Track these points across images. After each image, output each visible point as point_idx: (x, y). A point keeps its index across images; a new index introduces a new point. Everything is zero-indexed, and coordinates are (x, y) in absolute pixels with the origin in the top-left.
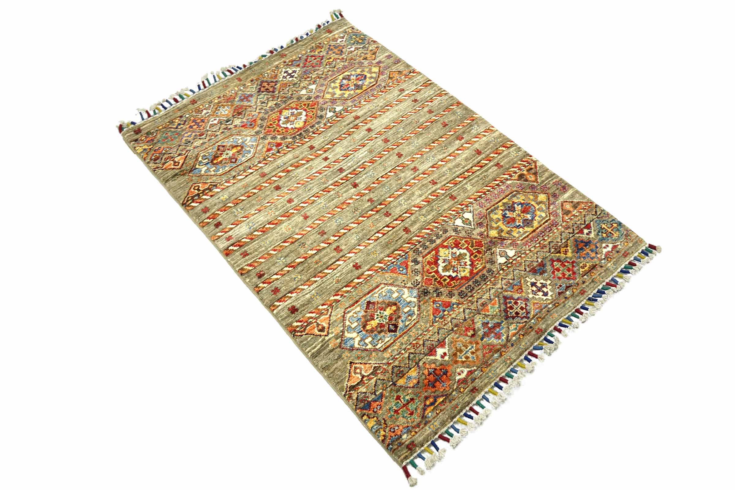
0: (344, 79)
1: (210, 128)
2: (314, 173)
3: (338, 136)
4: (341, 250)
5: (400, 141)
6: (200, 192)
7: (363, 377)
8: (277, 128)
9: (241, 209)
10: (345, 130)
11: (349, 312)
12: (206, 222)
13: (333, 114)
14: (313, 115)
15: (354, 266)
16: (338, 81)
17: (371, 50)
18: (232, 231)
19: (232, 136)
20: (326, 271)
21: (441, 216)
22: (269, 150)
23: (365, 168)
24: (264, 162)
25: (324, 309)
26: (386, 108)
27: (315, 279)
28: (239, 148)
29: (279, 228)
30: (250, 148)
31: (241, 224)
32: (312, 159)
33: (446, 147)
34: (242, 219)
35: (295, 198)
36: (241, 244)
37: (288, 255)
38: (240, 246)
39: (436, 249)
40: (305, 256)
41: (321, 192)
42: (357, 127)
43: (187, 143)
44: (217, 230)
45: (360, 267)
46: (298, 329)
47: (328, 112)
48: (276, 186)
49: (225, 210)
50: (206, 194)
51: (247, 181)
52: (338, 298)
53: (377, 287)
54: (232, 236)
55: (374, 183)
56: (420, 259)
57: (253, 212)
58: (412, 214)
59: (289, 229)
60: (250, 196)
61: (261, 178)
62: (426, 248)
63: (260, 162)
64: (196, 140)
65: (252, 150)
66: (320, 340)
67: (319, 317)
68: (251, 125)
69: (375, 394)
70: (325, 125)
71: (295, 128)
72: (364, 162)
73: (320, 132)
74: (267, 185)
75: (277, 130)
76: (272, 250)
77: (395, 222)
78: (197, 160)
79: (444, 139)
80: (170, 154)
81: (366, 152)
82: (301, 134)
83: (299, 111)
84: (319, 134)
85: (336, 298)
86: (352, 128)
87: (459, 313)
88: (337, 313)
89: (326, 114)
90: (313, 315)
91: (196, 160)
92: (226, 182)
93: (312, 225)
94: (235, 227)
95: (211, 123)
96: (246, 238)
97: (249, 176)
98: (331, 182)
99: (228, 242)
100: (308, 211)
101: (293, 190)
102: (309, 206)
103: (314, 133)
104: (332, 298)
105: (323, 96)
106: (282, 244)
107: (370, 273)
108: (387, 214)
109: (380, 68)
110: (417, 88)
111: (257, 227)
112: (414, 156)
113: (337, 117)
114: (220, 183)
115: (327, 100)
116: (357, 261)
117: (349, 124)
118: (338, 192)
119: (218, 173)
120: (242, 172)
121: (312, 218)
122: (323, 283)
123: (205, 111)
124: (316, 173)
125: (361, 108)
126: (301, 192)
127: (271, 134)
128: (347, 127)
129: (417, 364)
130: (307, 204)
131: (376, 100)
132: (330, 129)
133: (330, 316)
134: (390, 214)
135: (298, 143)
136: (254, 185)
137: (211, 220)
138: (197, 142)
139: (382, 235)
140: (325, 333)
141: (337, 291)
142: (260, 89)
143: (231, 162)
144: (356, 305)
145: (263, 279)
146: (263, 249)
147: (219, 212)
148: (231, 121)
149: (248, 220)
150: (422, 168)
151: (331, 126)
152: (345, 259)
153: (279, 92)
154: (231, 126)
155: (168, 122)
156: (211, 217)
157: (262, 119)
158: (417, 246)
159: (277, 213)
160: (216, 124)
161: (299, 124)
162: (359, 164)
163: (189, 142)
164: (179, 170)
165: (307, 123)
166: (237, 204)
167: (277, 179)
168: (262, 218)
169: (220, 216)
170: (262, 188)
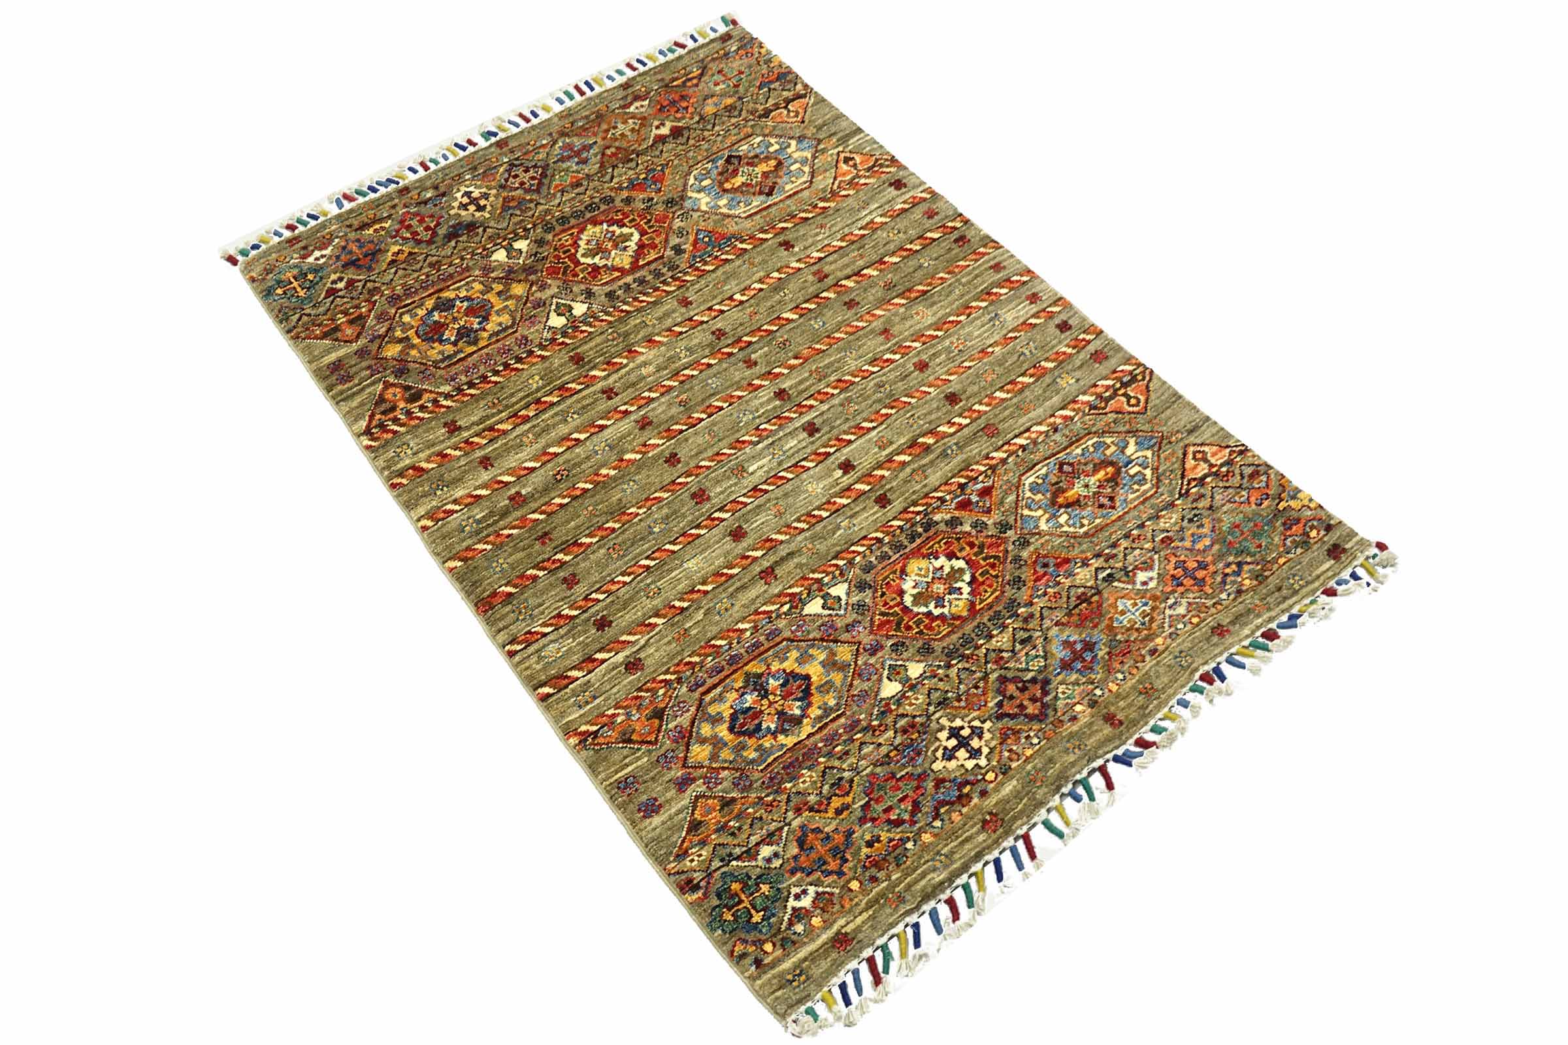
0: (797, 721)
1: (1151, 558)
2: (874, 428)
3: (818, 528)
4: (814, 274)
5: (666, 495)
6: (1122, 391)
7: (786, 107)
8: (976, 554)
9: (1023, 353)
10: (799, 538)
11: (805, 183)
12: (1090, 334)
13: (829, 591)
14: (883, 594)
15: (793, 246)
16: (815, 712)
17: (703, 843)
18: (1032, 312)
19: (1086, 533)
20: (844, 244)
21: (610, 322)
22: (986, 492)
23: (757, 429)
24: (994, 462)
25: (844, 189)
26: (685, 605)
27: (862, 232)
28: (1060, 500)
30: (1033, 500)
31: (1018, 326)
32: (880, 466)
33: (559, 477)
34: (1017, 334)
35: (912, 372)
36: (1007, 284)
37: (916, 270)
38: (1008, 280)
39: (635, 267)
40: (883, 266)
41: (857, 380)
42: (768, 545)
43: (1195, 515)
44: (1062, 317)
45: (781, 244)
46: (886, 163)
47: (844, 597)
48: (957, 403)
49: (1057, 353)
50: (1108, 388)
51: (1024, 419)
52: (821, 204)
53: (751, 215)
54: (1031, 303)
55: (740, 398)
56: (669, 253)
57: (997, 349)
58: (669, 330)
59: (917, 313)
60: (1011, 382)
61: (992, 421)
62: (657, 274)
63: (1004, 461)
64: (1177, 528)
65: (1028, 494)
66: (850, 147)
67: (854, 178)
68: (1046, 565)
69: (770, 89)
70: (851, 563)
71: (926, 556)
72: (759, 442)
73: (865, 542)
74: (976, 407)
75: (976, 549)
76: (947, 279)
77: (705, 319)
78: (1155, 470)
79: (558, 501)
80: (1226, 487)
81: (751, 469)
82: (912, 540)
83: (923, 609)
84: (865, 538)
85: (826, 204)
86: (782, 542)
87: (620, 176)
88: (824, 181)
89: (848, 594)
90: (863, 181)
91: (1157, 469)
92: (1072, 418)
93: (871, 319)
94: (1027, 320)
95: (1154, 574)
96: (1001, 295)
97: (1022, 429)
98: (836, 401)
99: (1033, 291)
100: (882, 344)
101: (918, 391)
102: (881, 354)
103: (879, 540)
104: (832, 205)
105: (857, 655)
107: (761, 236)
108: (720, 334)
109: (686, 758)
110: (590, 672)
111: (983, 314)
112: (638, 456)
113: (818, 581)
114: (1084, 415)
115: (845, 636)
116: (786, 252)
117: (788, 554)
118: (820, 380)
119: (1095, 440)
120: (1040, 440)
121: (872, 331)
122: (847, 226)
123: (1181, 610)
124: (869, 430)
125: (753, 608)
127: (987, 537)
128: (793, 547)
129: (702, 118)
131: (709, 635)
132: (838, 548)
133: (835, 178)
134: (713, 333)
135: (918, 513)
136: (1005, 409)
137: (1081, 337)
138: (1173, 520)
139: (735, 297)
140: (842, 156)
141: (822, 213)
142: (1045, 693)
143: (1071, 465)
144: (791, 192)
145: (955, 235)
146: (964, 280)
147: (1070, 351)
148: (1100, 576)
149: (1004, 332)
150: (626, 425)
151: (836, 557)
152: (808, 260)
153: (985, 677)
154: (1096, 563)
155: (1267, 577)
156: (1084, 343)
157: (1018, 582)
158: (670, 274)
159: (947, 343)
160: (1136, 568)
161: (920, 569)
162: (770, 440)
163: (1191, 521)
164: (1187, 442)
165: (898, 567)
166: (1034, 366)
167: (957, 420)
168: (976, 334)
169: (1065, 343)
170: (986, 400)
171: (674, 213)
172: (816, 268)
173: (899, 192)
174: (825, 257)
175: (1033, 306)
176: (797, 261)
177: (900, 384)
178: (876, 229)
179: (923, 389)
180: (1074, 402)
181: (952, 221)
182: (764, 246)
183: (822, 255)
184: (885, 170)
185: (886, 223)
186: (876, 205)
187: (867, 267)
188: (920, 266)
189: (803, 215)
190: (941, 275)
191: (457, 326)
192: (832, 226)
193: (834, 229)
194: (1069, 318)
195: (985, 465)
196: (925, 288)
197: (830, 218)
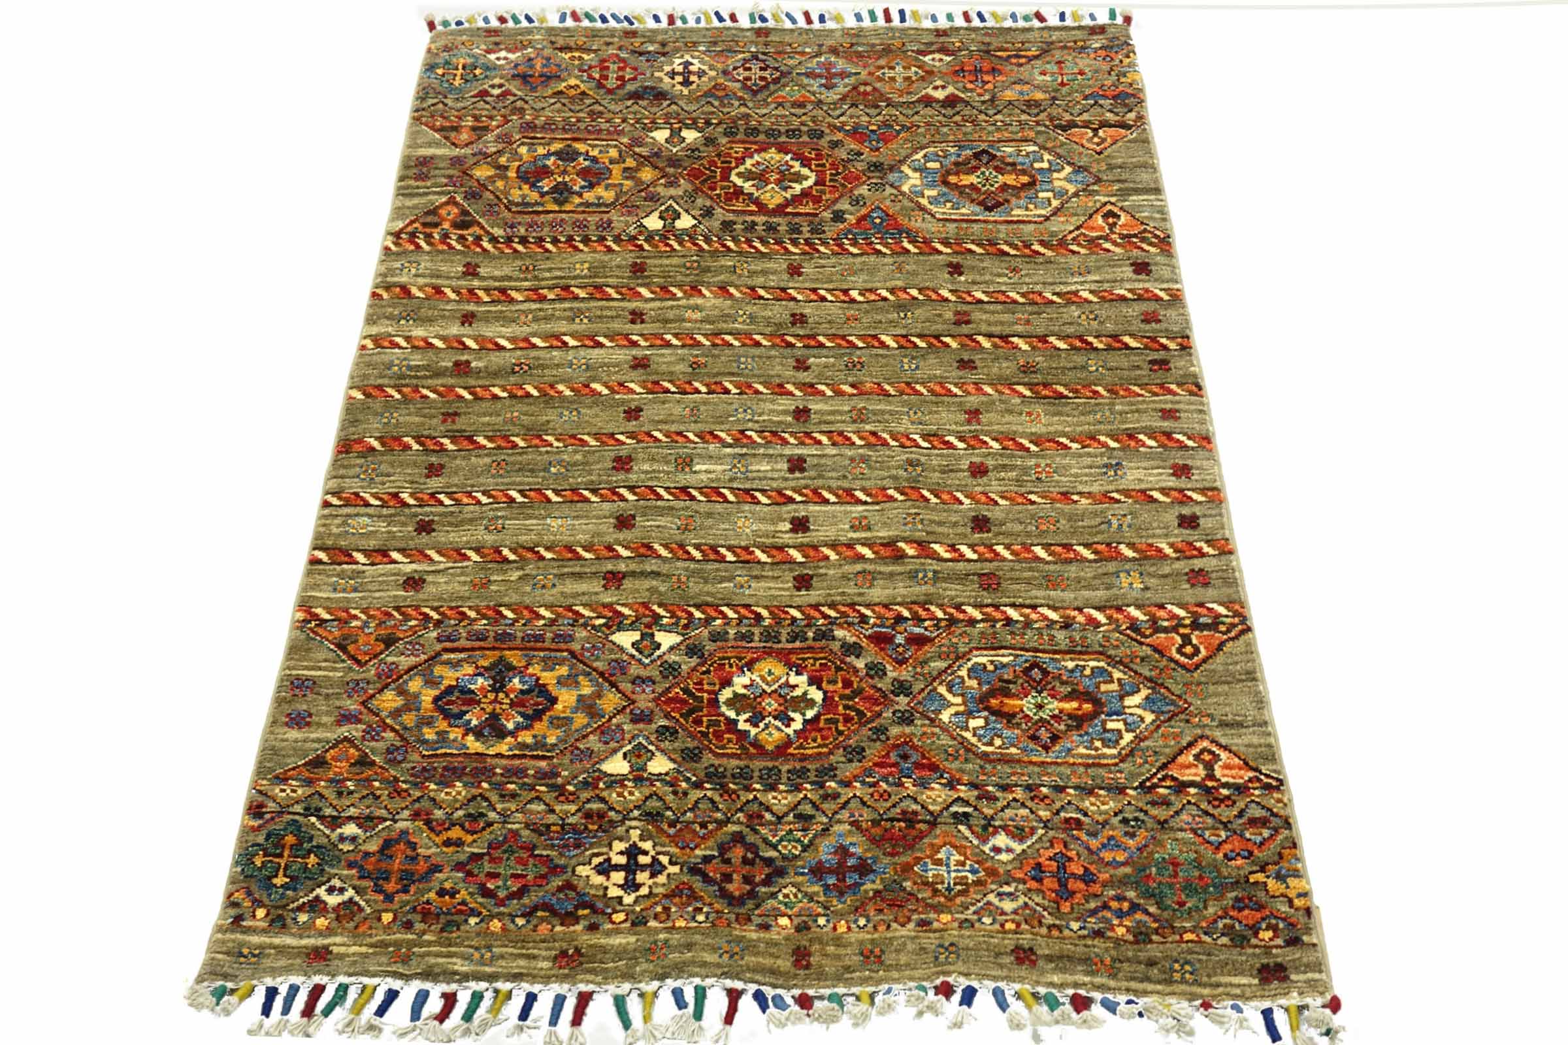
0: (501, 734)
1: (1033, 830)
2: (866, 503)
3: (710, 566)
4: (957, 312)
5: (593, 443)
6: (1187, 631)
7: (1095, 130)
8: (842, 697)
9: (1109, 523)
10: (679, 564)
11: (1039, 216)
12: (1213, 547)
13: (656, 633)
14: (708, 672)
15: (961, 274)
16: (526, 737)
17: (309, 782)
18: (1164, 485)
19: (986, 754)
20: (1021, 300)
21: (701, 250)
22: (918, 641)
23: (742, 432)
24: (961, 616)
25: (1079, 245)
26: (512, 557)
27: (1055, 298)
28: (994, 702)
30: (963, 682)
31: (1133, 490)
32: (833, 546)
33: (517, 369)
34: (1123, 499)
35: (963, 471)
36: (1163, 439)
37: (1075, 368)
38: (1168, 435)
39: (780, 210)
40: (1040, 345)
41: (893, 443)
42: (642, 550)
43: (1136, 819)
44: (1197, 510)
45: (950, 265)
46: (1154, 240)
47: (664, 648)
48: (981, 531)
49: (1151, 545)
50: (1174, 616)
51: (1041, 593)
52: (1036, 247)
53: (946, 220)
54: (1173, 475)
55: (757, 392)
56: (827, 215)
57: (1084, 501)
58: (753, 289)
59: (1029, 414)
60: (1064, 546)
62: (795, 229)
63: (972, 622)
64: (1101, 819)
65: (963, 673)
66: (1127, 203)
67: (1100, 238)
68: (905, 757)
69: (1096, 102)
70: (708, 621)
71: (790, 665)
72: (730, 446)
73: (743, 611)
74: (1000, 549)
75: (848, 692)
76: (1102, 396)
77: (800, 297)
78: (1139, 739)
79: (496, 390)
80: (1206, 813)
81: (697, 468)
82: (793, 638)
83: (732, 714)
84: (747, 606)
85: (1042, 250)
86: (659, 556)
87: (851, 117)
88: (1061, 225)
89: (672, 648)
90: (1107, 245)
91: (1142, 740)
92: (1098, 625)
93: (973, 391)
94: (1151, 490)
95: (1018, 848)
96: (1144, 445)
97: (1028, 602)
98: (850, 453)
99: (1189, 462)
100: (957, 423)
101: (950, 493)
102: (946, 433)
103: (759, 617)
104: (1049, 253)
105: (619, 712)
106: (1071, 395)
107: (939, 246)
108: (799, 319)
109: (373, 696)
110: (372, 564)
111: (1102, 455)
112: (605, 391)
113: (657, 617)
114: (1117, 630)
115: (627, 687)
116: (947, 276)
117: (652, 572)
118: (854, 422)
119: (1102, 664)
120: (1036, 626)
121: (961, 404)
122: (1044, 283)
123: (1008, 906)
124: (859, 502)
125: (570, 601)
127: (874, 687)
128: (665, 569)
129: (992, 100)
131: (506, 600)
132: (709, 599)
133: (1078, 228)
134: (793, 315)
135: (825, 616)
136: (1031, 569)
137: (1198, 544)
138: (1103, 808)
139: (851, 292)
140: (1109, 207)
141: (1029, 256)
142: (767, 882)
143: (1045, 673)
144: (1015, 219)
145: (1161, 355)
146: (1118, 408)
147: (1168, 551)
148: (954, 809)
149: (1111, 488)
150: (623, 355)
151: (698, 606)
152: (965, 295)
153: (721, 824)
154: (963, 791)
155: (1151, 941)
156: (1195, 552)
157: (857, 753)
158: (808, 235)
159: (1033, 462)
160: (1005, 828)
161: (770, 673)
162: (744, 450)
163: (1125, 821)
164: (1208, 732)
165: (749, 656)
166: (1109, 545)
167: (964, 549)
168: (1073, 471)
169: (1172, 540)
170: (1017, 548)
171: (869, 178)
172: (965, 308)
173: (1135, 277)
174: (988, 302)
175: (1174, 478)
176: (951, 291)
177: (937, 474)
178: (1073, 302)
179: (959, 495)
180: (1119, 609)
181: (1168, 338)
182: (931, 258)
183: (986, 299)
184: (1145, 246)
185: (1091, 302)
186: (1097, 278)
187: (1020, 336)
188: (1084, 368)
189: (1006, 248)
190: (1100, 389)
191: (560, 179)
192: (1026, 275)
193: (1027, 280)
194: (1205, 516)
195: (945, 613)
196: (1066, 393)
197: (1033, 266)
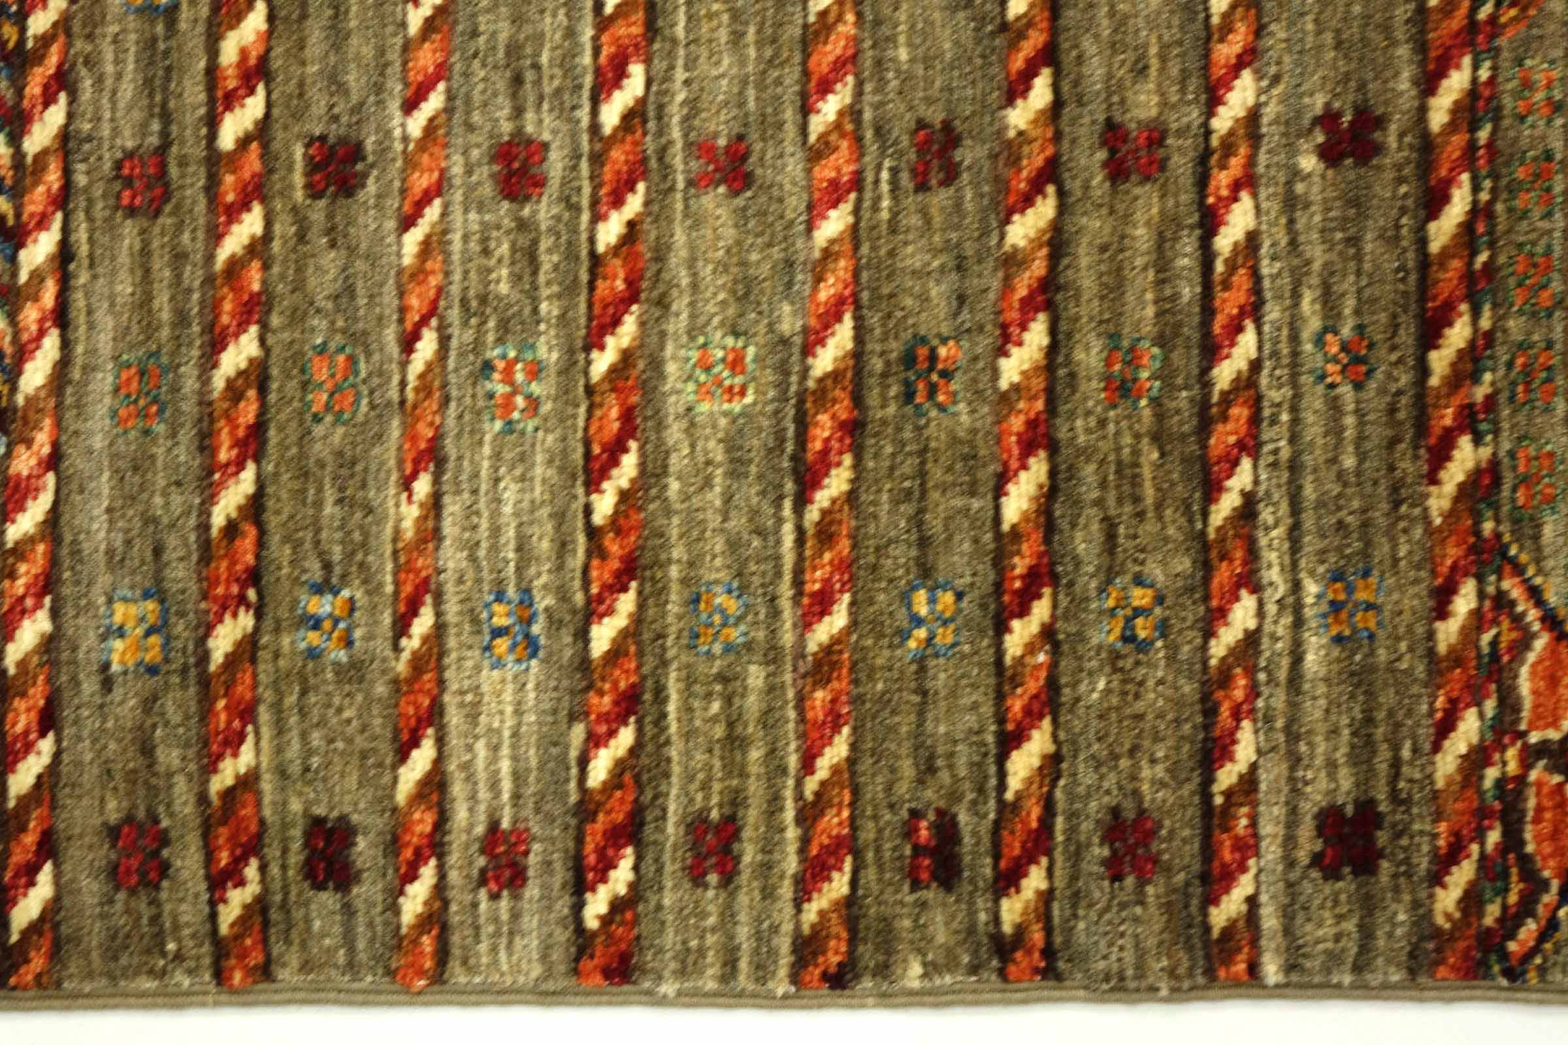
4: (1156, 135)
12: (243, 921)
15: (1329, 155)
18: (458, 789)
20: (1225, 374)
24: (34, 88)
25: (1478, 622)
29: (675, 433)
31: (441, 683)
34: (412, 643)
35: (518, 112)
36: (616, 813)
37: (924, 542)
40: (1017, 423)
44: (368, 891)
46: (1492, 912)
48: (313, 167)
49: (247, 713)
51: (105, 342)
54: (494, 827)
57: (411, 513)
59: (736, 363)
60: (258, 429)
61: (166, 220)
67: (1509, 703)
74: (251, 224)
76: (806, 623)
85: (1456, 472)
90: (1467, 730)
93: (822, 172)
94: (440, 742)
96: (595, 741)
97: (79, 300)
99: (532, 891)
100: (693, 106)
101: (441, 72)
102: (659, 65)
107: (1456, 82)
111: (563, 595)
116: (1318, 103)
121: (770, 125)
122: (1294, 466)
126: (505, 32)
130: (637, 71)
136: (181, 319)
137: (251, 871)
141: (1421, 425)
146: (756, 676)
149: (452, 608)
152: (1237, 161)
156: (224, 858)
159: (548, 351)
166: (254, 577)
167: (254, 107)
168: (510, 492)
169: (267, 786)
170: (254, 280)
175: (480, 830)
180: (47, 584)
194: (348, 910)
